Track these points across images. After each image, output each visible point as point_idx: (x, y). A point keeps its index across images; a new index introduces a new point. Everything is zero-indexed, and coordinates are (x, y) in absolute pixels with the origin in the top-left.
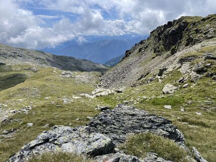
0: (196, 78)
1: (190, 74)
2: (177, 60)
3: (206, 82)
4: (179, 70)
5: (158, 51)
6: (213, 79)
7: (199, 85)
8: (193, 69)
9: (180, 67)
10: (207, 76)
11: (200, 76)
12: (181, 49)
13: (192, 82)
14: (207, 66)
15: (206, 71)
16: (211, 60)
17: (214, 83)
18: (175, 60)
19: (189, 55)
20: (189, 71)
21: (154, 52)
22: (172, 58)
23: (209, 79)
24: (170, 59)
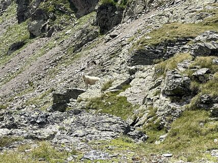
0: (168, 114)
1: (155, 106)
2: (125, 55)
3: (193, 124)
4: (122, 94)
5: (40, 15)
6: (213, 115)
7: (175, 135)
8: (164, 86)
9: (127, 83)
10: (196, 107)
11: (179, 108)
12: (139, 8)
13: (160, 128)
14: (197, 78)
15: (195, 92)
16: (208, 58)
17: (212, 124)
18: (114, 55)
19: (168, 35)
20: (151, 95)
21: (21, 18)
22: (101, 48)
23: (202, 115)
24: (94, 52)
